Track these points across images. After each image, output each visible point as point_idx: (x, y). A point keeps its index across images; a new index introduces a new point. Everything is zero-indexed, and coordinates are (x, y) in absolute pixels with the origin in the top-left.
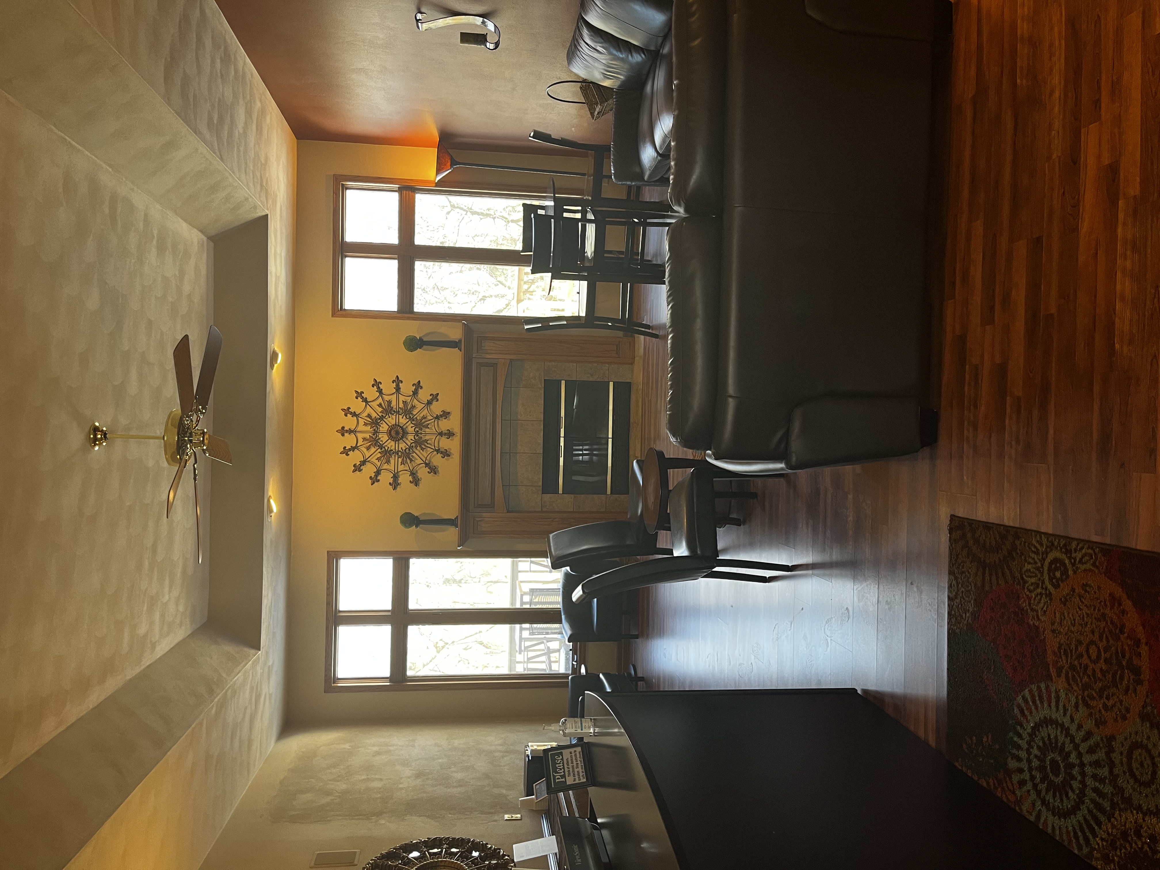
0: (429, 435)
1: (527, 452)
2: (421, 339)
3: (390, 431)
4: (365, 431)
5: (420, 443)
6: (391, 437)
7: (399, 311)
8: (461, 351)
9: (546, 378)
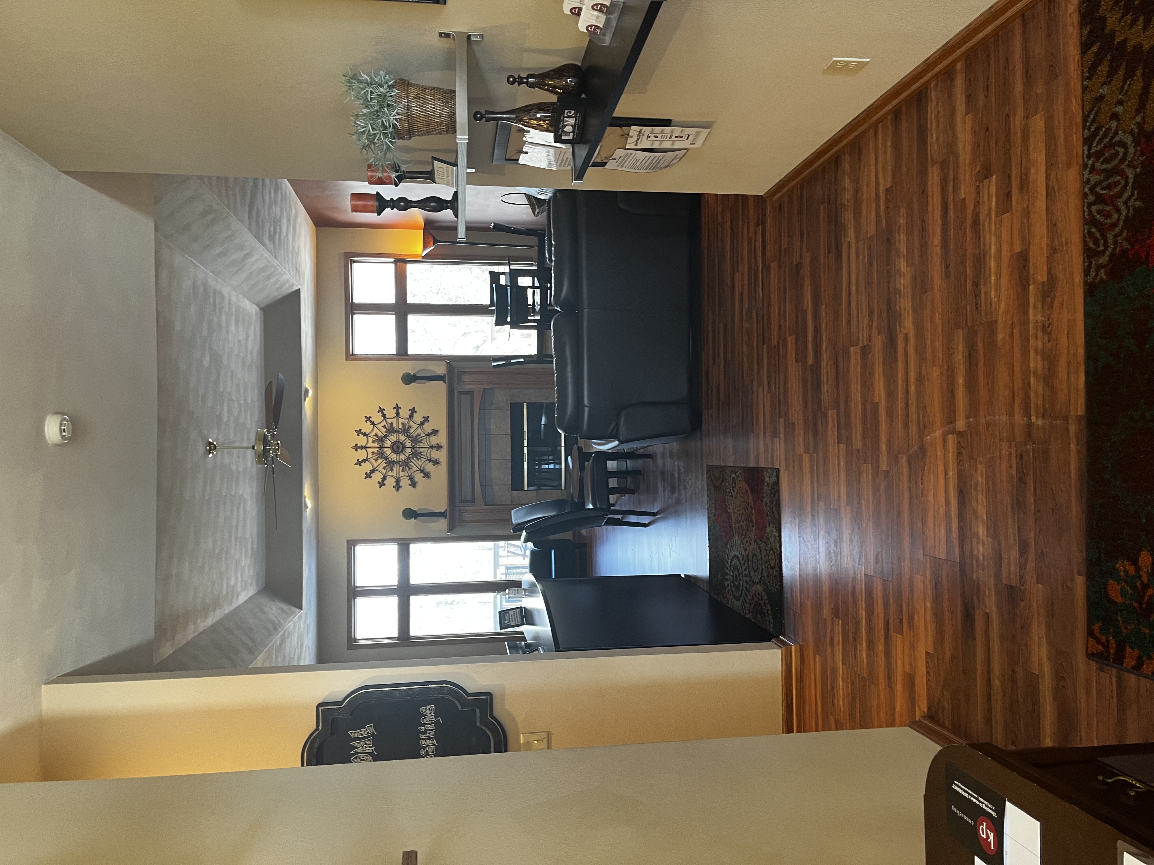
0: (423, 447)
1: (498, 458)
2: (414, 375)
3: (393, 446)
4: (373, 447)
5: (416, 454)
6: (394, 451)
7: (397, 355)
8: (445, 382)
9: (512, 402)
